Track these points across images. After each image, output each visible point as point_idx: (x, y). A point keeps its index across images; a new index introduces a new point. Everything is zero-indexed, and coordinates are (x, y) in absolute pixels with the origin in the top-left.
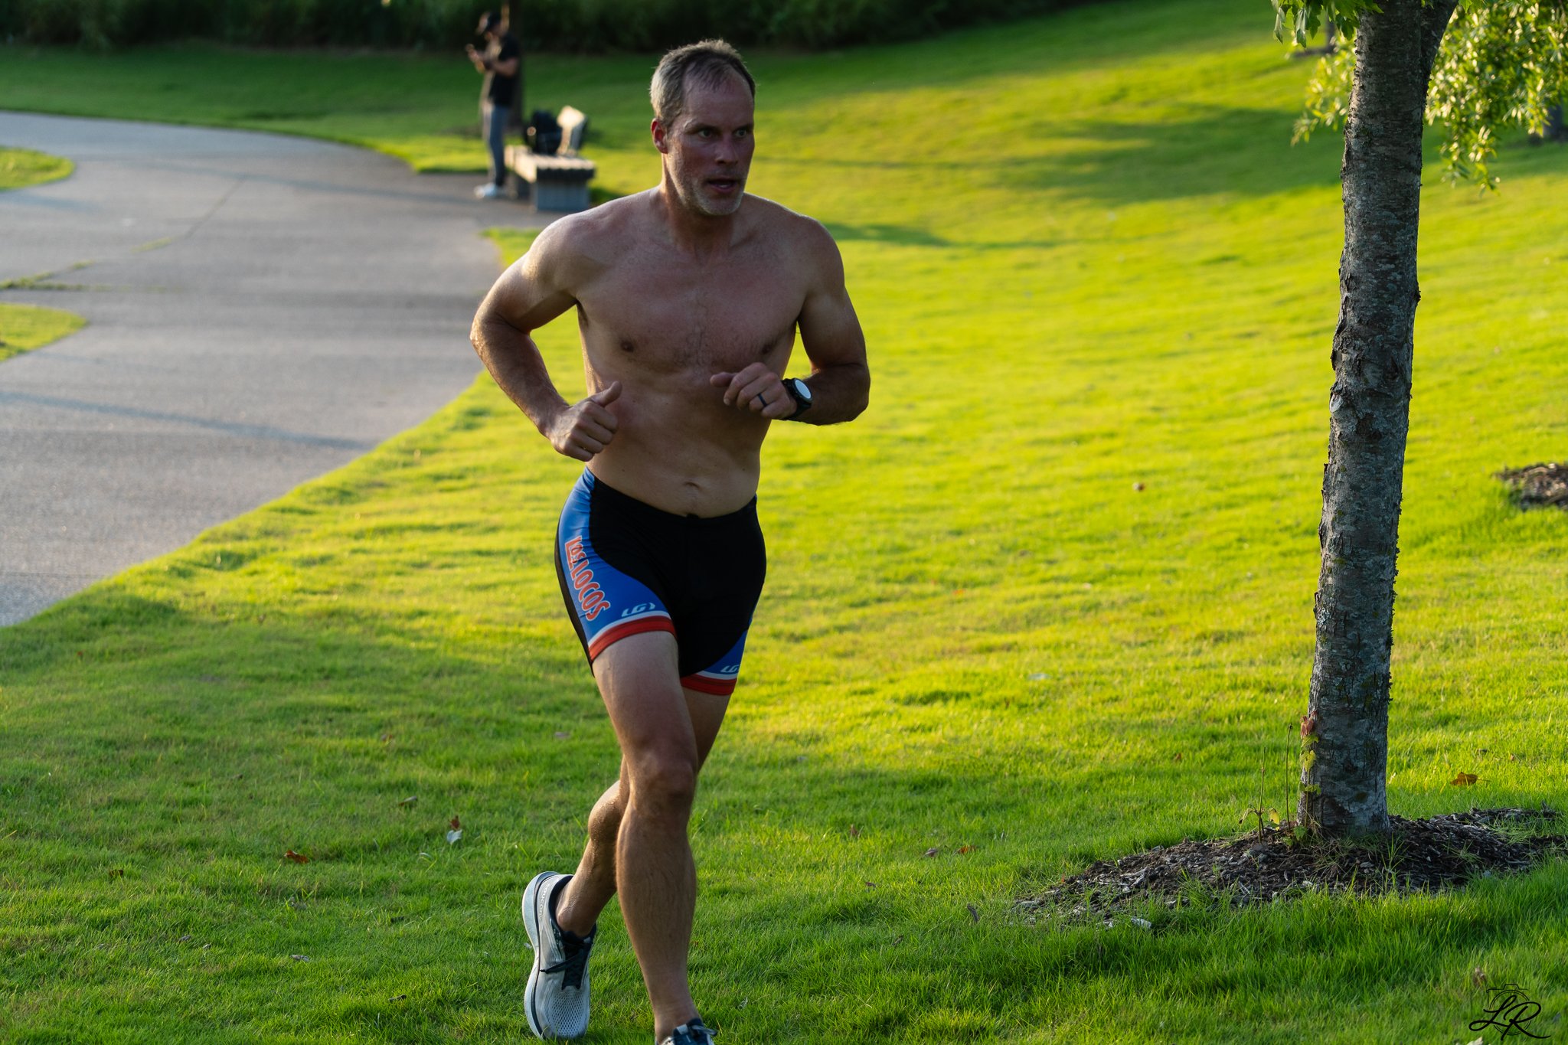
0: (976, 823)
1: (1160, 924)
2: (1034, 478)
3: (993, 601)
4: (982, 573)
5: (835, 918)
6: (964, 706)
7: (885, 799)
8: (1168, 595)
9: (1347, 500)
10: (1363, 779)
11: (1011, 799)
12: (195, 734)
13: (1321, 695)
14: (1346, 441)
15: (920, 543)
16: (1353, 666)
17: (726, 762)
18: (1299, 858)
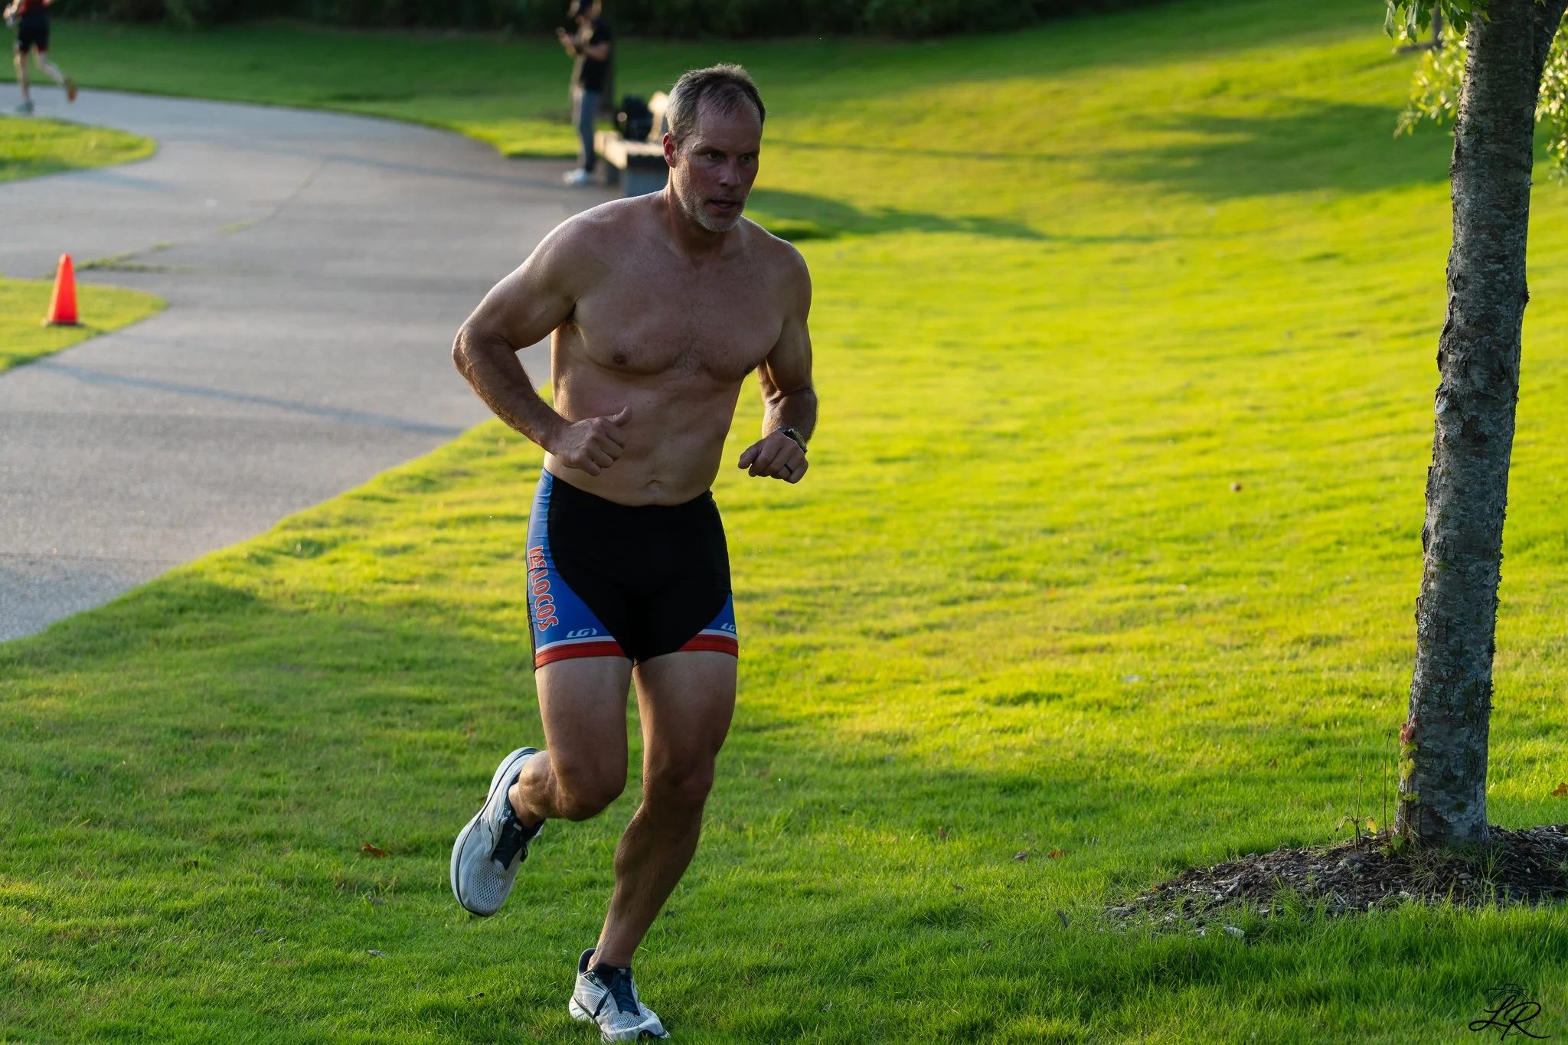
0: (1067, 827)
1: (1253, 933)
2: (1130, 477)
3: (1087, 601)
4: (1076, 572)
5: (922, 921)
6: (1056, 707)
7: (974, 801)
8: (1264, 597)
9: (1451, 504)
10: (1463, 788)
11: (1103, 803)
12: (271, 725)
13: (1422, 702)
14: (1451, 444)
15: (1012, 541)
16: (1454, 673)
17: (812, 761)
18: (1397, 868)
